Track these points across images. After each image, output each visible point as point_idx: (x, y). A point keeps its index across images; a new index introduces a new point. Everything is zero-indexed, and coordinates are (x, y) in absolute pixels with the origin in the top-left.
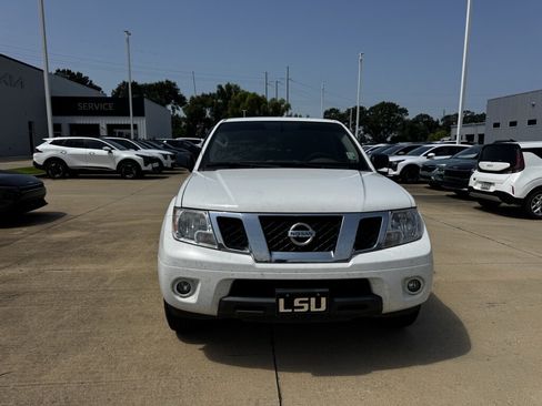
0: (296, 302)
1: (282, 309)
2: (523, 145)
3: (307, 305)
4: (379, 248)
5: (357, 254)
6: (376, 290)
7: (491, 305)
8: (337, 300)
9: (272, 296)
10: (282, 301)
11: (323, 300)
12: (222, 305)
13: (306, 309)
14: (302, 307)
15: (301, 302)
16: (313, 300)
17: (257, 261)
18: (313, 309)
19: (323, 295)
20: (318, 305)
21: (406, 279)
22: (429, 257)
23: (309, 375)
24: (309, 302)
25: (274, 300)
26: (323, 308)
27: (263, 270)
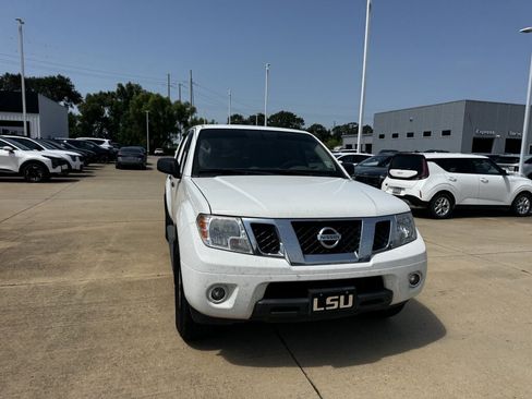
0: (328, 301)
1: (315, 308)
2: (428, 156)
3: (336, 303)
4: (390, 248)
5: (374, 254)
6: (389, 285)
7: (443, 293)
8: (360, 296)
9: (306, 297)
10: (316, 300)
11: (351, 297)
12: (257, 308)
13: (335, 307)
14: (333, 305)
16: (342, 298)
17: (292, 264)
18: (342, 306)
19: (351, 292)
20: (346, 302)
22: (424, 255)
23: (330, 367)
24: (338, 300)
25: (307, 300)
26: (350, 304)
27: (298, 273)
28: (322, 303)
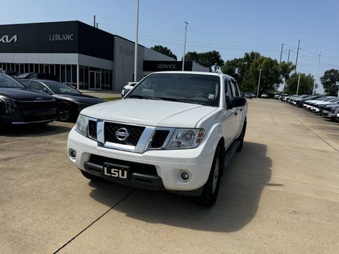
0: (113, 170)
1: (106, 174)
3: (117, 174)
5: (149, 150)
10: (105, 168)
11: (125, 172)
12: (85, 166)
13: (117, 176)
14: (115, 174)
15: (115, 171)
16: (120, 171)
17: (98, 145)
18: (120, 176)
19: (125, 169)
20: (123, 175)
21: (182, 170)
23: (124, 215)
24: (118, 172)
25: (102, 167)
26: (125, 177)
27: (99, 150)
28: (109, 171)
